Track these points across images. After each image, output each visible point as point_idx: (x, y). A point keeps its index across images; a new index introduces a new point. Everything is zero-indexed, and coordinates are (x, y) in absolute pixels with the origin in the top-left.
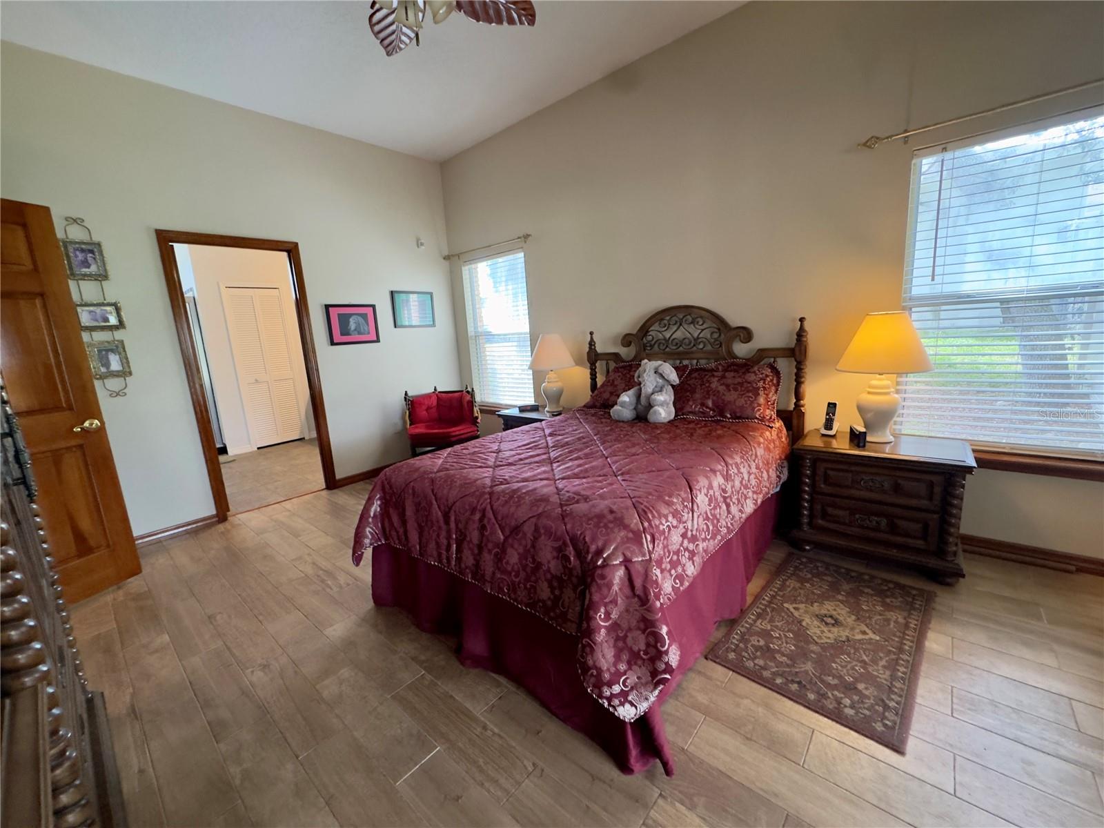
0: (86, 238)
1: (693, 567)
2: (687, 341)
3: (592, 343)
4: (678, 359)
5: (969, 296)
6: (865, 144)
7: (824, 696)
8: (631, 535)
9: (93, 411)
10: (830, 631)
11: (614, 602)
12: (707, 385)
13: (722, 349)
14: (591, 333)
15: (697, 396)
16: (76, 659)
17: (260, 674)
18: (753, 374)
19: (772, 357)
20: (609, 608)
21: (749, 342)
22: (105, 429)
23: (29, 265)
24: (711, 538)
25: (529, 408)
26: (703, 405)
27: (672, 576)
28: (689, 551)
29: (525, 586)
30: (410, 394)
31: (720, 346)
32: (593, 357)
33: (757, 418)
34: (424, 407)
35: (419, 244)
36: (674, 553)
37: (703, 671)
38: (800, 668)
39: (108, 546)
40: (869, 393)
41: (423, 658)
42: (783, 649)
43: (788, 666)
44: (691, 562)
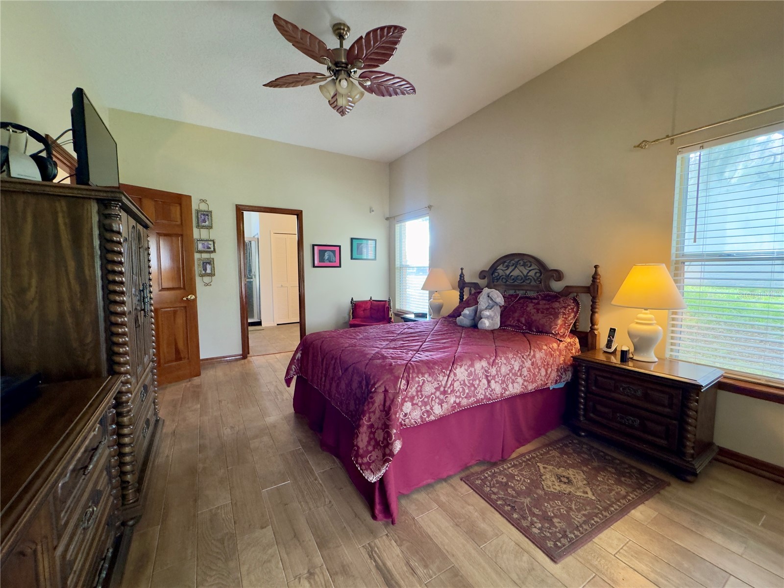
0: (206, 209)
1: (441, 410)
2: (520, 278)
3: (462, 276)
4: (513, 289)
5: (729, 255)
6: (638, 146)
7: (525, 518)
8: (392, 378)
9: (193, 291)
10: (559, 486)
11: (374, 412)
12: (525, 308)
13: (542, 285)
14: (462, 269)
15: (516, 315)
16: (156, 399)
17: (229, 430)
18: (558, 303)
19: (575, 292)
20: (371, 415)
21: (559, 281)
22: (196, 301)
23: (179, 223)
24: (466, 397)
25: (421, 315)
26: (519, 321)
27: (422, 410)
28: (439, 399)
29: (346, 402)
30: (354, 300)
31: (541, 283)
32: (462, 284)
33: (553, 334)
34: (362, 309)
35: (371, 211)
36: (426, 397)
37: (454, 485)
38: (520, 500)
39: (188, 359)
40: (637, 323)
41: (304, 441)
42: (516, 487)
43: (513, 496)
44: (440, 406)
